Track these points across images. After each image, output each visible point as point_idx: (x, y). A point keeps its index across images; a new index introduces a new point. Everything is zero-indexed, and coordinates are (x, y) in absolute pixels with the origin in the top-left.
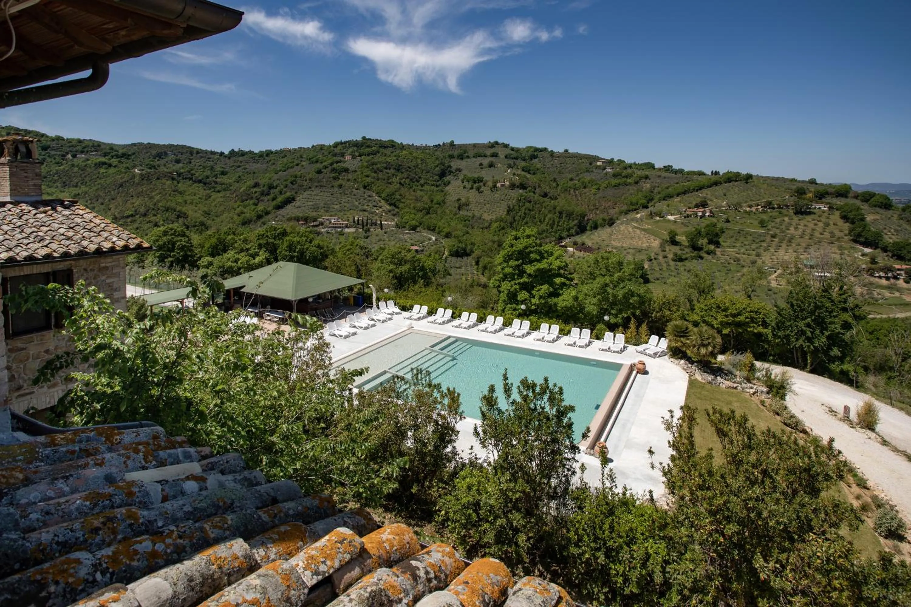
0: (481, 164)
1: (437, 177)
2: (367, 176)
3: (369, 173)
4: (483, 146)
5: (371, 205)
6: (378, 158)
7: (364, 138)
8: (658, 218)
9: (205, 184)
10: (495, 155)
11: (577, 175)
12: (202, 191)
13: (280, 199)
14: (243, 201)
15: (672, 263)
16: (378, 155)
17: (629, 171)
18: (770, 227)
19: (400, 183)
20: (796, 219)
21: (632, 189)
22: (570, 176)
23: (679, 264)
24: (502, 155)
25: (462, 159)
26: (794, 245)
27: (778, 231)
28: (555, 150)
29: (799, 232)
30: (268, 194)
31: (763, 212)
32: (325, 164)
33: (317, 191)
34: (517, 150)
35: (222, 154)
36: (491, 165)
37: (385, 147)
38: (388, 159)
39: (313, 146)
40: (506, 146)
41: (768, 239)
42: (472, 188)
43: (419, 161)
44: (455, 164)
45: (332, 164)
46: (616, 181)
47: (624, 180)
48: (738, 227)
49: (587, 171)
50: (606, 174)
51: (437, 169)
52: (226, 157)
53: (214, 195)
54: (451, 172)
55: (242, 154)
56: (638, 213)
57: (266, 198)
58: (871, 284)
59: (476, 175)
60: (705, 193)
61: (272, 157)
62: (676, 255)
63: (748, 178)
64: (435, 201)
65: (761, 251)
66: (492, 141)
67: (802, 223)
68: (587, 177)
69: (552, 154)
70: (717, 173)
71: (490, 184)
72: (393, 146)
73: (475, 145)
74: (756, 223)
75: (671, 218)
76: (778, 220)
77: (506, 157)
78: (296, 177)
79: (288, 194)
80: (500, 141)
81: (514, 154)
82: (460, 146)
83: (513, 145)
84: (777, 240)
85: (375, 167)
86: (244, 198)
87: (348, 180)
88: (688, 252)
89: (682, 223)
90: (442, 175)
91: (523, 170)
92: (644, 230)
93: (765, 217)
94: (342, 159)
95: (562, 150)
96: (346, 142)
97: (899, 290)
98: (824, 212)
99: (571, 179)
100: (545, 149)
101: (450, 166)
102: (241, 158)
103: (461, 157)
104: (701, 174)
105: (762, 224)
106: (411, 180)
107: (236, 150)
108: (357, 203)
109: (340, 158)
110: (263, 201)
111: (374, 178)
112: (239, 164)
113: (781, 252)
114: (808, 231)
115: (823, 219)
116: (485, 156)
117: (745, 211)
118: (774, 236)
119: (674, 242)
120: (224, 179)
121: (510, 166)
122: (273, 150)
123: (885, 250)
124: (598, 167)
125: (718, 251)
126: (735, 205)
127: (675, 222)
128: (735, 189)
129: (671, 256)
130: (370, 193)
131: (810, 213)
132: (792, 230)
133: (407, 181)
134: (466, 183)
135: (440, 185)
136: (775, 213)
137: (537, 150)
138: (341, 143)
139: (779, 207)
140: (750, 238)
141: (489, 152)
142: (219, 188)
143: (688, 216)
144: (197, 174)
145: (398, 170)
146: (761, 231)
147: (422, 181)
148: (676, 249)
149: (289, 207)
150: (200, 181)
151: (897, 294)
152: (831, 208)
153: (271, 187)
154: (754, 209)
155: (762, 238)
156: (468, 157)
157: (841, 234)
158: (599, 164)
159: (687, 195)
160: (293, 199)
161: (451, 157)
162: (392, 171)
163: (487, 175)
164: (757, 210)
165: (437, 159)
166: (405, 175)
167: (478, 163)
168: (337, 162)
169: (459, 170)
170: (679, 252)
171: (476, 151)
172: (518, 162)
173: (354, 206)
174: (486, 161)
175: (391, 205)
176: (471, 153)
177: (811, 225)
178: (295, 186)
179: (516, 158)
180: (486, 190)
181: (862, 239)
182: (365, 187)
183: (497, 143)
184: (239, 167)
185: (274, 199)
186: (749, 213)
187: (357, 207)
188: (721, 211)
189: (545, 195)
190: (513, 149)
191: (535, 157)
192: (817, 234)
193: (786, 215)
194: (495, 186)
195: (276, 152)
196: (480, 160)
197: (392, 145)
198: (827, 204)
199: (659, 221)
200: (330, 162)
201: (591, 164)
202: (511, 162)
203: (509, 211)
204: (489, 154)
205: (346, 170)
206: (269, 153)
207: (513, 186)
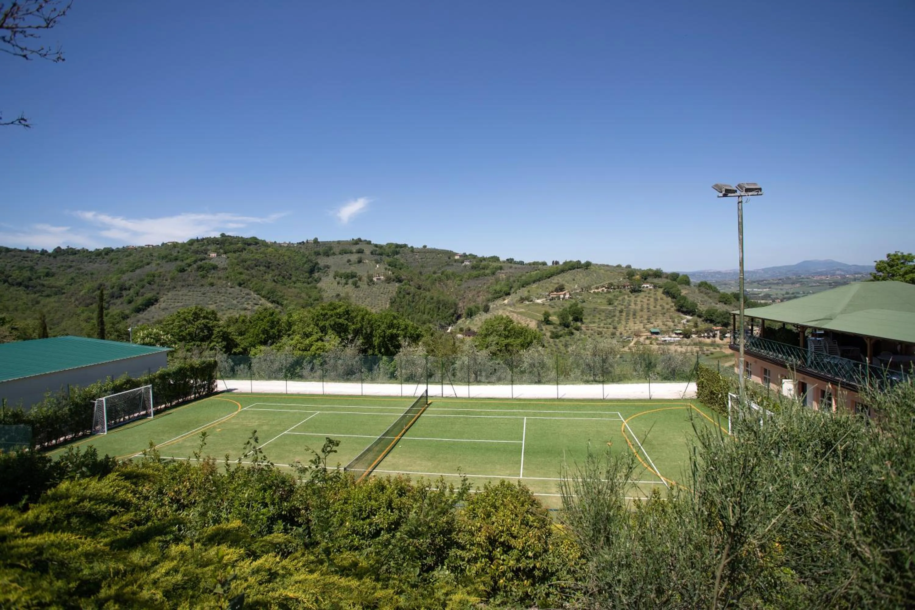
0: (349, 261)
1: (307, 274)
2: (241, 273)
3: (241, 270)
4: (347, 243)
5: (251, 303)
6: (244, 255)
7: (223, 235)
8: (527, 303)
9: (27, 287)
10: (360, 251)
11: (439, 269)
12: (24, 296)
13: (140, 301)
14: (87, 306)
15: (551, 340)
16: (245, 252)
17: (484, 263)
18: (616, 304)
19: (274, 281)
20: (633, 297)
21: (492, 279)
22: (432, 270)
23: (557, 340)
24: (367, 251)
25: (328, 256)
26: (638, 317)
27: (623, 307)
28: (415, 247)
29: (638, 307)
30: (121, 296)
31: (609, 292)
32: (188, 261)
33: (185, 291)
34: (381, 247)
35: (44, 252)
36: (360, 261)
37: (249, 245)
38: (257, 257)
39: (163, 244)
40: (369, 243)
41: (617, 314)
42: (346, 284)
43: (286, 258)
44: (322, 261)
45: (195, 262)
46: (475, 273)
47: (482, 271)
48: (592, 306)
49: (448, 265)
50: (465, 266)
51: (306, 266)
52: (50, 255)
53: (44, 301)
54: (319, 269)
55: (72, 252)
56: (504, 300)
57: (119, 301)
58: (700, 342)
59: (349, 271)
60: (557, 280)
61: (112, 255)
62: (552, 332)
63: (588, 265)
64: (313, 297)
65: (615, 323)
66: (355, 238)
67: (639, 299)
68: (449, 270)
69: (412, 249)
70: (557, 263)
71: (365, 279)
72: (257, 243)
73: (339, 242)
74: (605, 301)
75: (539, 301)
76: (620, 298)
77: (372, 253)
78: (154, 276)
79: (149, 295)
80: (363, 239)
81: (379, 251)
82: (324, 243)
83: (374, 242)
84: (624, 314)
85: (246, 264)
86: (88, 301)
87: (220, 278)
88: (561, 330)
89: (550, 305)
90: (312, 271)
91: (390, 265)
92: (520, 313)
93: (610, 296)
94: (206, 256)
95: (420, 246)
96: (203, 239)
97: (718, 346)
98: (650, 290)
99: (435, 273)
100: (405, 246)
101: (317, 264)
102: (71, 257)
103: (327, 254)
104: (544, 264)
105: (610, 303)
106: (284, 277)
107: (64, 247)
108: (235, 302)
109: (202, 256)
110: (114, 304)
111: (248, 275)
112: (69, 263)
113: (631, 324)
114: (645, 306)
115: (652, 295)
116: (351, 253)
117: (594, 292)
118: (621, 312)
119: (547, 322)
120: (51, 281)
121: (377, 262)
122: (114, 248)
123: (700, 316)
124: (456, 261)
125: (583, 327)
126: (586, 288)
127: (543, 304)
128: (579, 274)
129: (548, 334)
130: (247, 291)
131: (641, 291)
132: (633, 306)
133: (280, 278)
134: (338, 279)
135: (311, 282)
136: (617, 292)
137: (397, 246)
138: (197, 240)
139: (618, 287)
140: (603, 314)
141: (355, 248)
142: (48, 292)
143: (552, 299)
144: (14, 276)
145: (269, 267)
146: (610, 308)
147: (294, 279)
148: (550, 327)
149: (152, 308)
150: (19, 284)
151: (718, 349)
152: (655, 287)
153: (123, 288)
154: (600, 290)
155: (612, 314)
156: (334, 254)
157: (669, 306)
158: (457, 257)
159: (541, 282)
160: (156, 300)
161: (318, 254)
162: (262, 268)
163: (360, 271)
164: (603, 290)
165: (303, 256)
166: (277, 272)
167: (346, 260)
168: (201, 260)
169: (328, 267)
170: (554, 330)
171: (341, 248)
172: (384, 257)
173: (232, 305)
174: (354, 257)
175: (272, 302)
176: (336, 250)
177: (645, 300)
178: (155, 287)
179: (381, 254)
180: (363, 285)
181: (685, 309)
182: (240, 285)
183: (360, 240)
184: (71, 267)
185: (130, 302)
186: (597, 294)
187: (236, 306)
188: (577, 294)
189: (419, 288)
190: (376, 246)
191: (397, 253)
192: (652, 307)
193: (625, 294)
194: (372, 280)
195: (118, 250)
196: (346, 257)
197: (255, 242)
198: (652, 283)
199: (528, 305)
200: (193, 259)
201: (449, 258)
202: (378, 257)
203: (392, 303)
204: (355, 251)
205: (215, 268)
206: (108, 251)
207: (388, 280)
